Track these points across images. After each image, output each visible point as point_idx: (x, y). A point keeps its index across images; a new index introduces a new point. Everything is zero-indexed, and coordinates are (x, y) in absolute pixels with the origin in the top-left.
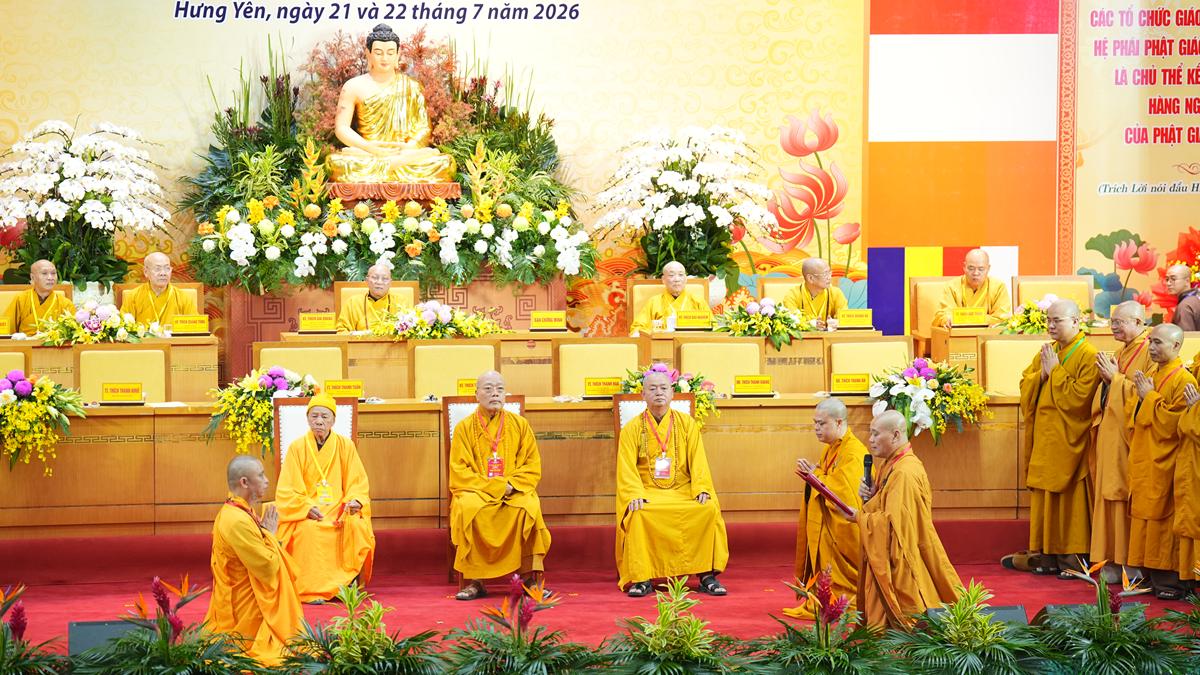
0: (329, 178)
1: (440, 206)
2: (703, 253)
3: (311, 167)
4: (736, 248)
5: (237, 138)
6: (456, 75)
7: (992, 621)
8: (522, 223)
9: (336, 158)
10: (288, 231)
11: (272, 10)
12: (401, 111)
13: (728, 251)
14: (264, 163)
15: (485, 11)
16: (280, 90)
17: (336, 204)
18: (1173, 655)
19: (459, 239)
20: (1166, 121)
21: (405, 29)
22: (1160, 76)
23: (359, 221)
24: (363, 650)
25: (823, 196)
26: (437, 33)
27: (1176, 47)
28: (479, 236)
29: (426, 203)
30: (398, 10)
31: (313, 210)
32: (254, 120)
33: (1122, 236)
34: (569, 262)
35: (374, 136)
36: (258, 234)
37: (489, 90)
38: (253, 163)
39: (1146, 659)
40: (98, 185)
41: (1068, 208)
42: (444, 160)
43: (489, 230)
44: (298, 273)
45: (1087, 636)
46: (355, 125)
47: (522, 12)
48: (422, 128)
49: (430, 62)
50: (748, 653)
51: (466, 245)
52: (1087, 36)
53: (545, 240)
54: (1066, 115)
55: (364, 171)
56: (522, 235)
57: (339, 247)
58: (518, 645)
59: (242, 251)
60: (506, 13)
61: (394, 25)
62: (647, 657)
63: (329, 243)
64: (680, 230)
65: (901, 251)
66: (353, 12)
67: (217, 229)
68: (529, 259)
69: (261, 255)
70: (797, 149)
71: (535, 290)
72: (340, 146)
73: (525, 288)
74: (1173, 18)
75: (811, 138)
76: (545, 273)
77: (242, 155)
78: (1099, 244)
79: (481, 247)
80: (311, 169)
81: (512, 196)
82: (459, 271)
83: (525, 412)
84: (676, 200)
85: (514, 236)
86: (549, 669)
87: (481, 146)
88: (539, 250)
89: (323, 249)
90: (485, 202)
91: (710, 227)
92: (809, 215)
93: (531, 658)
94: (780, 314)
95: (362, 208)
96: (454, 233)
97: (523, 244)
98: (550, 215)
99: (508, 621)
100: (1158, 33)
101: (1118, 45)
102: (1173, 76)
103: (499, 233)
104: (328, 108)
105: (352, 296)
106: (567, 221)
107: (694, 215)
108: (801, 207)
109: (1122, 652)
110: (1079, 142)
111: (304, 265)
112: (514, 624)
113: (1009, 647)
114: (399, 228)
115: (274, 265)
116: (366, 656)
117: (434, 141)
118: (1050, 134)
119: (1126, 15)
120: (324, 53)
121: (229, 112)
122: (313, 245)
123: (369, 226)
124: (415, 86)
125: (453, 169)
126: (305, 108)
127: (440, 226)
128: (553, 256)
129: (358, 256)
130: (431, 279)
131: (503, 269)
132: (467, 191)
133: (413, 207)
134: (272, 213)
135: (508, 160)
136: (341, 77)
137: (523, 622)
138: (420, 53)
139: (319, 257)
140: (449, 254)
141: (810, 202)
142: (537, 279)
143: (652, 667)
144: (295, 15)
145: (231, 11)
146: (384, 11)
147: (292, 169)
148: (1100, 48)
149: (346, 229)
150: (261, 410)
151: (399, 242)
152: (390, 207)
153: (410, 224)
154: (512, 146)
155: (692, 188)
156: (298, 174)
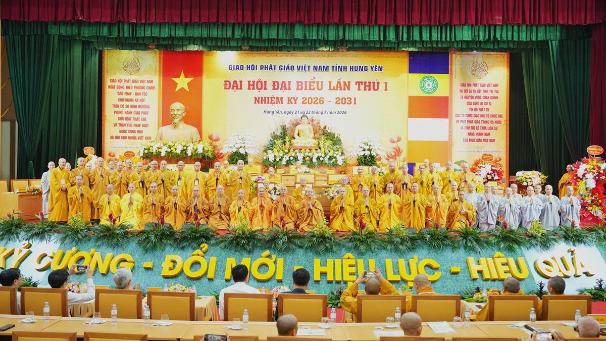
0: (291, 145)
1: (313, 150)
2: (370, 161)
3: (287, 142)
4: (378, 163)
5: (275, 137)
6: (320, 125)
7: (404, 230)
8: (330, 154)
9: (293, 141)
10: (281, 155)
11: (283, 112)
12: (307, 132)
13: (375, 161)
14: (279, 142)
15: (327, 112)
16: (284, 128)
17: (292, 150)
18: (451, 240)
19: (317, 157)
20: (472, 137)
21: (309, 116)
22: (470, 128)
23: (296, 153)
24: (243, 232)
25: (398, 152)
26: (316, 117)
27: (474, 122)
28: (321, 156)
29: (310, 150)
30: (309, 112)
31: (287, 151)
32: (279, 134)
33: (463, 161)
34: (340, 162)
35: (302, 137)
36: (275, 156)
37: (327, 129)
38: (276, 142)
39: (444, 240)
40: (243, 145)
41: (451, 156)
42: (316, 142)
43: (323, 156)
44: (283, 163)
45: (429, 234)
46: (298, 135)
47: (335, 112)
48: (312, 135)
49: (315, 122)
50: (341, 236)
51: (318, 158)
52: (455, 119)
53: (335, 157)
54: (450, 136)
55: (299, 144)
56: (330, 156)
57: (292, 158)
58: (282, 232)
59: (271, 159)
60: (331, 113)
61: (308, 115)
62: (313, 236)
63: (289, 158)
64: (365, 156)
65: (415, 163)
66: (300, 112)
67: (267, 154)
68: (332, 162)
69: (275, 160)
70: (393, 142)
71: (333, 168)
72: (294, 138)
73: (331, 168)
74: (473, 116)
75: (396, 140)
76: (335, 165)
77: (275, 141)
78: (458, 163)
79: (321, 159)
80: (288, 144)
81: (330, 149)
82: (317, 164)
83: (313, 187)
84: (364, 150)
85: (329, 157)
86: (288, 237)
87: (322, 138)
88: (334, 160)
89: (288, 159)
90: (323, 150)
91: (372, 157)
92: (395, 156)
93: (284, 235)
94: (382, 171)
95: (297, 151)
96: (316, 156)
97: (330, 158)
98: (337, 153)
99: (280, 225)
100: (469, 119)
101: (461, 121)
102: (473, 128)
103: (326, 156)
104: (293, 131)
105: (292, 168)
106: (340, 154)
107: (367, 153)
108: (393, 154)
109: (438, 239)
110: (453, 141)
111: (284, 162)
112: (281, 226)
113: (409, 237)
114: (304, 155)
115: (278, 162)
116: (244, 233)
117: (315, 138)
118: (447, 140)
119: (463, 115)
120: (293, 121)
121: (274, 132)
122: (286, 158)
123: (298, 154)
124: (311, 127)
125: (318, 143)
126: (289, 132)
127: (313, 154)
128: (336, 161)
129: (296, 160)
130: (311, 165)
131: (326, 163)
132: (320, 148)
133: (308, 150)
134: (278, 152)
135: (329, 143)
136: (297, 124)
137: (284, 225)
138: (313, 120)
139: (287, 161)
140: (314, 160)
141: (395, 153)
142: (333, 166)
143: (315, 239)
144: (288, 113)
145: (275, 112)
146: (306, 112)
147: (284, 143)
148: (457, 122)
149: (293, 155)
150: (255, 185)
151: (304, 158)
152: (303, 150)
153: (307, 154)
154: (331, 140)
155: (367, 147)
156: (285, 144)
